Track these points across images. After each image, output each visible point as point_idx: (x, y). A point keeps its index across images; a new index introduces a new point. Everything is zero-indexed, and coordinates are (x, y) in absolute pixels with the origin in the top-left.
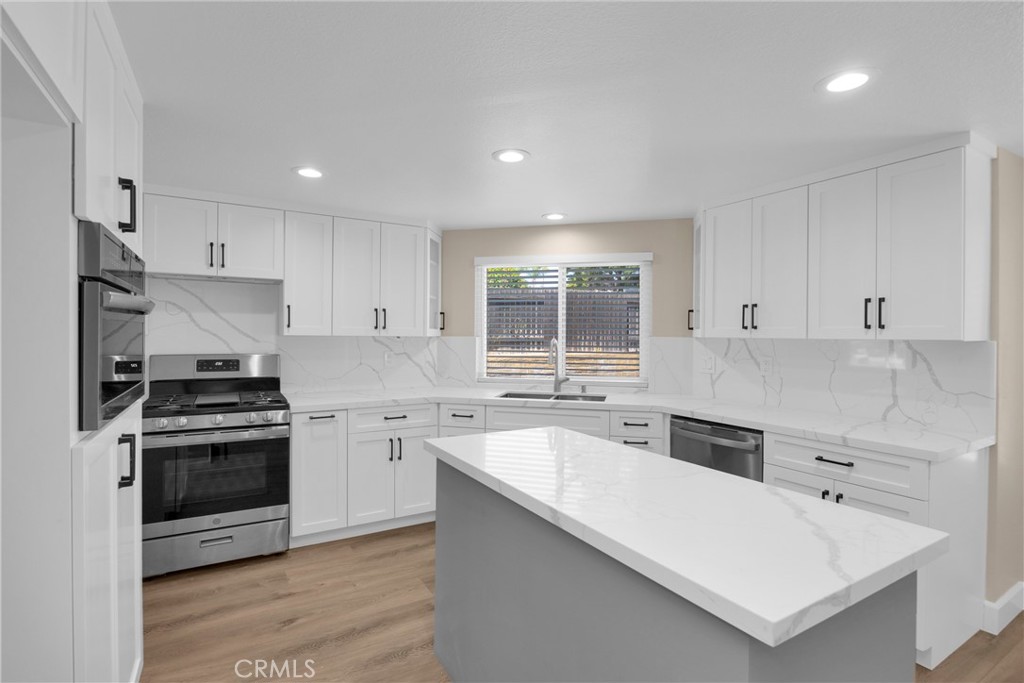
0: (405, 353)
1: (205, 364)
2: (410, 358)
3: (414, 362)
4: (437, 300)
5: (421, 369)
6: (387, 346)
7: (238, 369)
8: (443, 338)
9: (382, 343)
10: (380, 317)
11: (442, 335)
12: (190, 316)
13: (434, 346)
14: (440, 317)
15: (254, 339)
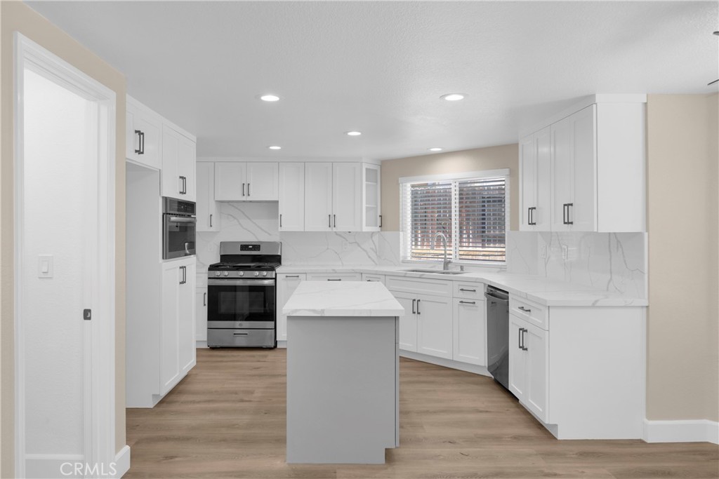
0: (356, 242)
1: (244, 247)
2: (359, 245)
3: (362, 248)
4: (377, 207)
5: (367, 253)
6: (344, 238)
7: (259, 250)
8: (382, 233)
9: (340, 236)
10: (332, 220)
11: (381, 230)
12: (238, 221)
13: (376, 238)
14: (379, 219)
15: (269, 234)
